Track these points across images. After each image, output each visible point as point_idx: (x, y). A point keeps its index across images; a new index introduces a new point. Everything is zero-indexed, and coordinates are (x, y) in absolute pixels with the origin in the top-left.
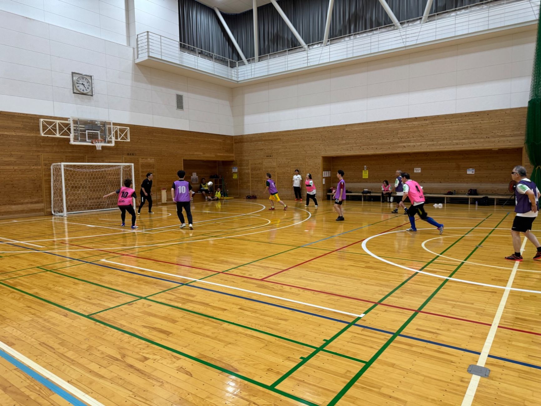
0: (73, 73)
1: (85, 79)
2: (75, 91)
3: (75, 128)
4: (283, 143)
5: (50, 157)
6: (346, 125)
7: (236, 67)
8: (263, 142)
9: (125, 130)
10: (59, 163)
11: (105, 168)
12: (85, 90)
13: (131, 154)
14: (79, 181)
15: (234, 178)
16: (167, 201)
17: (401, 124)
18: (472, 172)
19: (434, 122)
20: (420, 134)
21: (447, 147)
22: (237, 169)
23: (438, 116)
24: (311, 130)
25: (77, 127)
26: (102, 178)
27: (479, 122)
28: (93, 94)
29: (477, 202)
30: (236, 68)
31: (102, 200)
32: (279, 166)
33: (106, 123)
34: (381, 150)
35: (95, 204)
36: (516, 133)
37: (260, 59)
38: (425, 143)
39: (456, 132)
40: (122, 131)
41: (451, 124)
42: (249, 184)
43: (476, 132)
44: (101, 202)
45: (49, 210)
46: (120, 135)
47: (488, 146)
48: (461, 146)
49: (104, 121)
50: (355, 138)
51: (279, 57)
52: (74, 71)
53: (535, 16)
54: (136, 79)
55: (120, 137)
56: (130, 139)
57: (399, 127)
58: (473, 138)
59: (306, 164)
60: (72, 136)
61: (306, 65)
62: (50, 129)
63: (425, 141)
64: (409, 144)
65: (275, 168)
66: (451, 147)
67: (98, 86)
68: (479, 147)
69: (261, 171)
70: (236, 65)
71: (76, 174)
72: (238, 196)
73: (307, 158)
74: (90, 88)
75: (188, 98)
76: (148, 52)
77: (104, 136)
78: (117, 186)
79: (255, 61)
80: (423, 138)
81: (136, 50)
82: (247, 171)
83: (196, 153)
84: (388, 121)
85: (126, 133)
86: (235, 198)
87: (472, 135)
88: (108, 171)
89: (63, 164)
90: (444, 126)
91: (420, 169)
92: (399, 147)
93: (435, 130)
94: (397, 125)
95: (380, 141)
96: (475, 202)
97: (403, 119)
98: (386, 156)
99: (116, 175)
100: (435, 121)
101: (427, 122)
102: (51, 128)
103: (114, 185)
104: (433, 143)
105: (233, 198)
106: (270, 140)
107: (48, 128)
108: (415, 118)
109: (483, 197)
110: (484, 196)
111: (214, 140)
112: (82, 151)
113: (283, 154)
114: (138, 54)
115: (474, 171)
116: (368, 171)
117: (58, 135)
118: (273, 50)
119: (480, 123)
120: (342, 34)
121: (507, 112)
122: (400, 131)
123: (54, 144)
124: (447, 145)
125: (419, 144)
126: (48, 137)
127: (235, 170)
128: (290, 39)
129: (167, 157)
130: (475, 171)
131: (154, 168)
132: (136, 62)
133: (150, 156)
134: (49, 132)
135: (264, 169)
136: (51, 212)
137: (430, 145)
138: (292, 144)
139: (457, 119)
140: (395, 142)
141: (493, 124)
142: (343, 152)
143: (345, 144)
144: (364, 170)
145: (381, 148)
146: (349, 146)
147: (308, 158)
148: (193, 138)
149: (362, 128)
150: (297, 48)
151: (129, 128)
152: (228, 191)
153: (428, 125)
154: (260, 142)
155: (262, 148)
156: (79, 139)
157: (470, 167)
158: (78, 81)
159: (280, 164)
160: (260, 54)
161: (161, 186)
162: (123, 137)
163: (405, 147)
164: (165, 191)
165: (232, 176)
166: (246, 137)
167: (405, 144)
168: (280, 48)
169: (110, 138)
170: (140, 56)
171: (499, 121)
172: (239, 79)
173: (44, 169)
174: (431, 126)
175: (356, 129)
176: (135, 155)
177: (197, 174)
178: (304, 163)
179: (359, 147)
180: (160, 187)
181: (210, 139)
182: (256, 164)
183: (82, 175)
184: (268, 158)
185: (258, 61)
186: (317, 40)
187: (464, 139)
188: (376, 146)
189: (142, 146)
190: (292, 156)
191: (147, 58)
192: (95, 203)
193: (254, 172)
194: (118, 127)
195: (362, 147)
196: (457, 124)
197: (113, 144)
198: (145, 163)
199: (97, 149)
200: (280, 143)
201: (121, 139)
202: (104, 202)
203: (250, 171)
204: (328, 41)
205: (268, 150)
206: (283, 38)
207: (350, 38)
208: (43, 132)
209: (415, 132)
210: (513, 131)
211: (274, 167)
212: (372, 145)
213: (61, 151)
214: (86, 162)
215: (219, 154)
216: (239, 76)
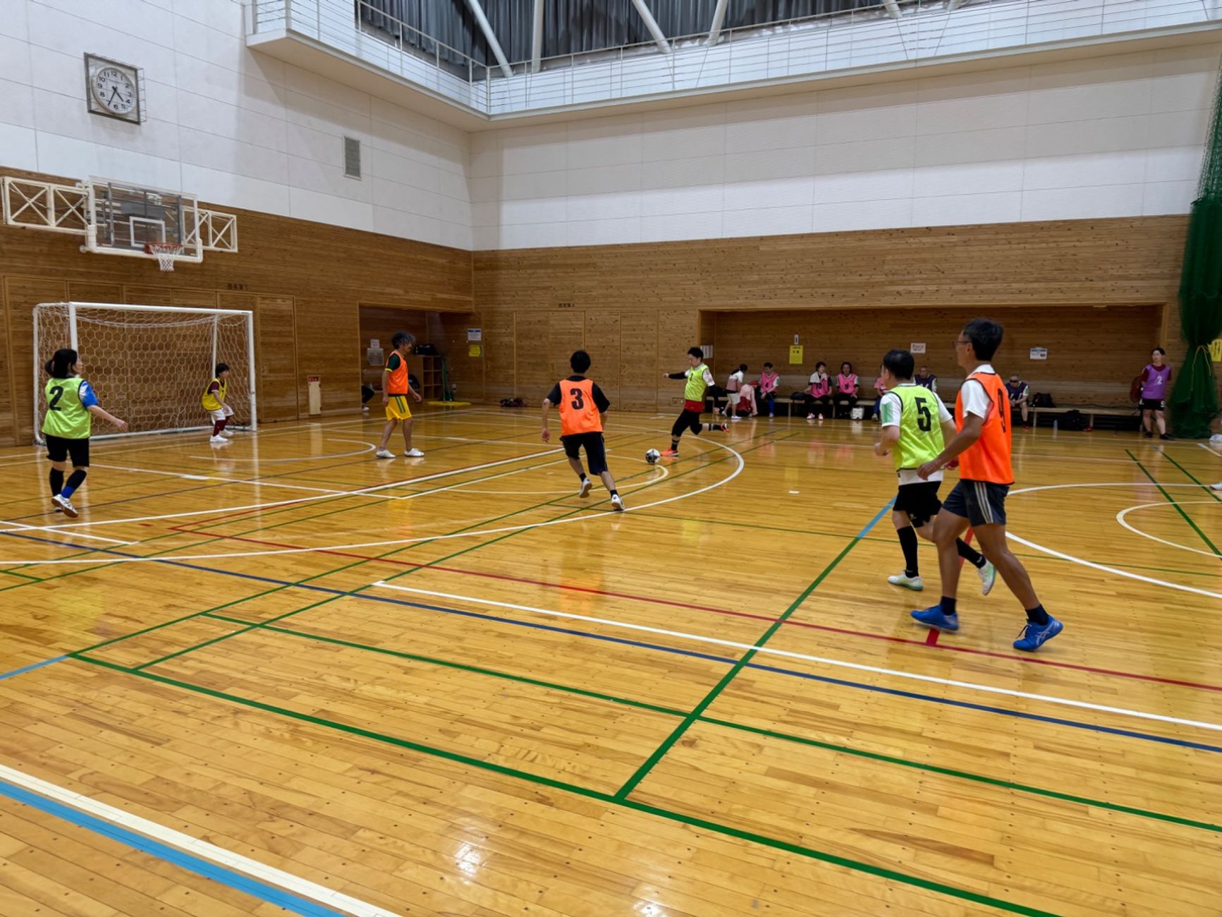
0: (88, 57)
1: (119, 75)
2: (94, 107)
3: (100, 209)
4: (603, 273)
5: (27, 285)
6: (762, 238)
7: (485, 79)
8: (550, 271)
9: (226, 223)
10: (62, 304)
11: (174, 321)
12: (120, 106)
13: (235, 287)
14: (108, 353)
15: (471, 354)
16: (321, 409)
17: (893, 241)
18: (1042, 355)
19: (969, 240)
20: (937, 265)
21: (998, 297)
22: (480, 334)
23: (980, 226)
24: (675, 245)
25: (104, 206)
26: (168, 347)
27: (1072, 244)
28: (142, 118)
29: (1056, 423)
30: (484, 82)
31: (165, 405)
32: (590, 330)
33: (180, 200)
34: (844, 299)
35: (146, 416)
36: (1151, 271)
37: (544, 66)
38: (947, 287)
39: (1018, 264)
40: (219, 224)
41: (1008, 246)
42: (511, 372)
43: (1062, 267)
44: (164, 411)
45: (26, 431)
46: (215, 236)
47: (1090, 299)
48: (1029, 296)
49: (177, 194)
50: (783, 270)
51: (593, 63)
52: (90, 52)
53: (1206, 13)
54: (249, 89)
55: (213, 241)
56: (239, 245)
57: (889, 247)
58: (1055, 280)
59: (661, 327)
60: (91, 231)
61: (669, 88)
62: (29, 207)
63: (948, 281)
64: (911, 288)
65: (580, 334)
66: (1006, 297)
67: (154, 99)
68: (1068, 300)
69: (544, 339)
70: (486, 74)
71: (100, 335)
72: (483, 400)
73: (661, 312)
74: (134, 103)
75: (371, 147)
76: (288, 18)
77: (176, 235)
78: (202, 368)
79: (533, 70)
80: (942, 276)
81: (249, 9)
82: (506, 340)
83: (388, 290)
84: (864, 232)
85: (229, 229)
86: (474, 404)
87: (1056, 272)
88: (181, 328)
89: (74, 305)
90: (992, 251)
91: (924, 345)
92: (885, 294)
93: (972, 258)
94: (884, 244)
95: (841, 279)
96: (1053, 422)
97: (897, 230)
98: (846, 315)
99: (201, 340)
100: (972, 237)
101: (954, 239)
102: (33, 203)
103: (198, 365)
104: (964, 287)
105: (468, 404)
106: (567, 266)
107: (26, 202)
108: (927, 228)
109: (1069, 412)
110: (1071, 409)
111: (430, 259)
112: (112, 272)
113: (602, 300)
114: (256, 23)
115: (1045, 353)
116: (802, 347)
117: (52, 225)
118: (579, 47)
119: (1074, 246)
120: (756, 20)
121: (1134, 224)
122: (889, 257)
123: (37, 249)
124: (997, 292)
125: (934, 288)
126: (24, 228)
127: (475, 336)
128: (623, 21)
129: (321, 296)
130: (1048, 354)
131: (291, 325)
132: (248, 44)
133: (282, 293)
134: (29, 215)
135: (551, 336)
136: (33, 436)
137: (958, 292)
138: (626, 277)
139: (1023, 236)
140: (877, 282)
141: (1102, 250)
142: (752, 301)
143: (757, 283)
144: (793, 344)
145: (844, 296)
146: (766, 287)
147: (666, 313)
148: (381, 251)
149: (799, 247)
150: (641, 46)
151: (235, 217)
152: (454, 386)
153: (955, 246)
154: (543, 271)
155: (548, 284)
156: (113, 239)
157: (1038, 345)
158: (101, 79)
159: (592, 326)
160: (545, 53)
161: (307, 371)
162: (220, 241)
163: (900, 295)
164: (318, 383)
165: (467, 351)
166: (506, 255)
167: (900, 288)
168: (597, 40)
169: (190, 242)
170: (260, 28)
171: (1117, 244)
172: (494, 111)
173: (14, 318)
174: (962, 248)
175: (786, 248)
176: (247, 290)
177: (380, 343)
178: (654, 325)
179: (792, 291)
180: (306, 374)
181: (419, 257)
182: (530, 324)
183: (117, 337)
184: (563, 309)
185: (538, 69)
186: (691, 29)
187: (1037, 281)
188: (832, 290)
189: (263, 267)
190: (624, 307)
191: (283, 34)
192: (146, 412)
193: (526, 343)
194: (211, 213)
195: (799, 291)
196: (1022, 246)
197: (199, 258)
198: (271, 310)
199: (162, 268)
200: (595, 275)
201: (216, 246)
202: (170, 411)
203: (514, 339)
204: (721, 34)
205: (563, 289)
206: (606, 18)
207: (773, 31)
208: (12, 213)
209: (924, 261)
210: (1146, 267)
211: (579, 331)
212: (824, 286)
213: (57, 271)
214: (123, 303)
215: (440, 296)
216: (493, 103)
